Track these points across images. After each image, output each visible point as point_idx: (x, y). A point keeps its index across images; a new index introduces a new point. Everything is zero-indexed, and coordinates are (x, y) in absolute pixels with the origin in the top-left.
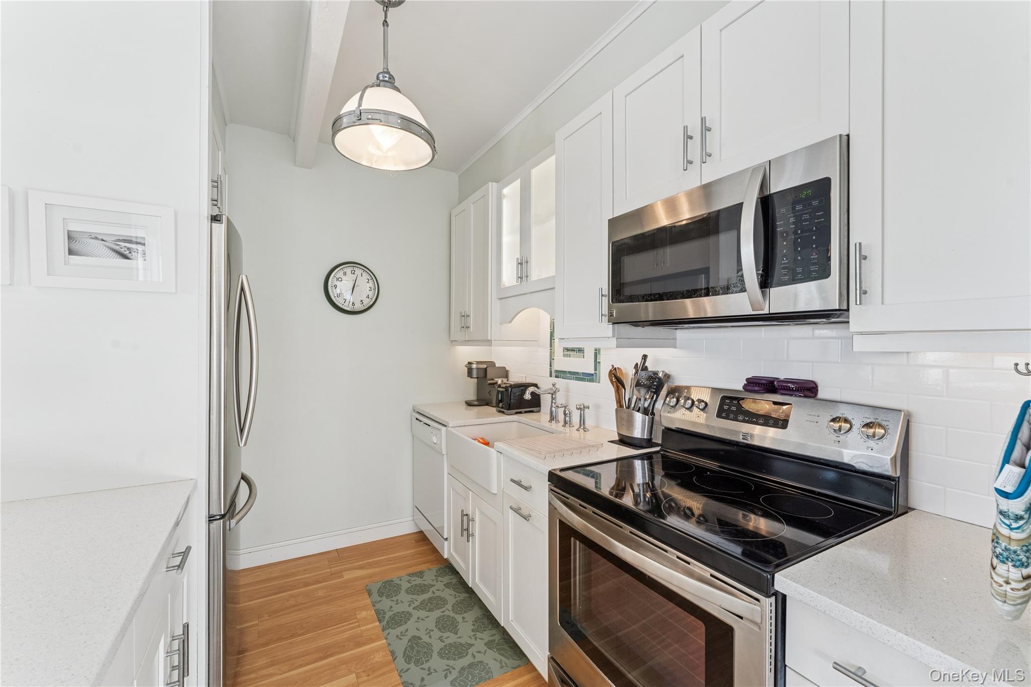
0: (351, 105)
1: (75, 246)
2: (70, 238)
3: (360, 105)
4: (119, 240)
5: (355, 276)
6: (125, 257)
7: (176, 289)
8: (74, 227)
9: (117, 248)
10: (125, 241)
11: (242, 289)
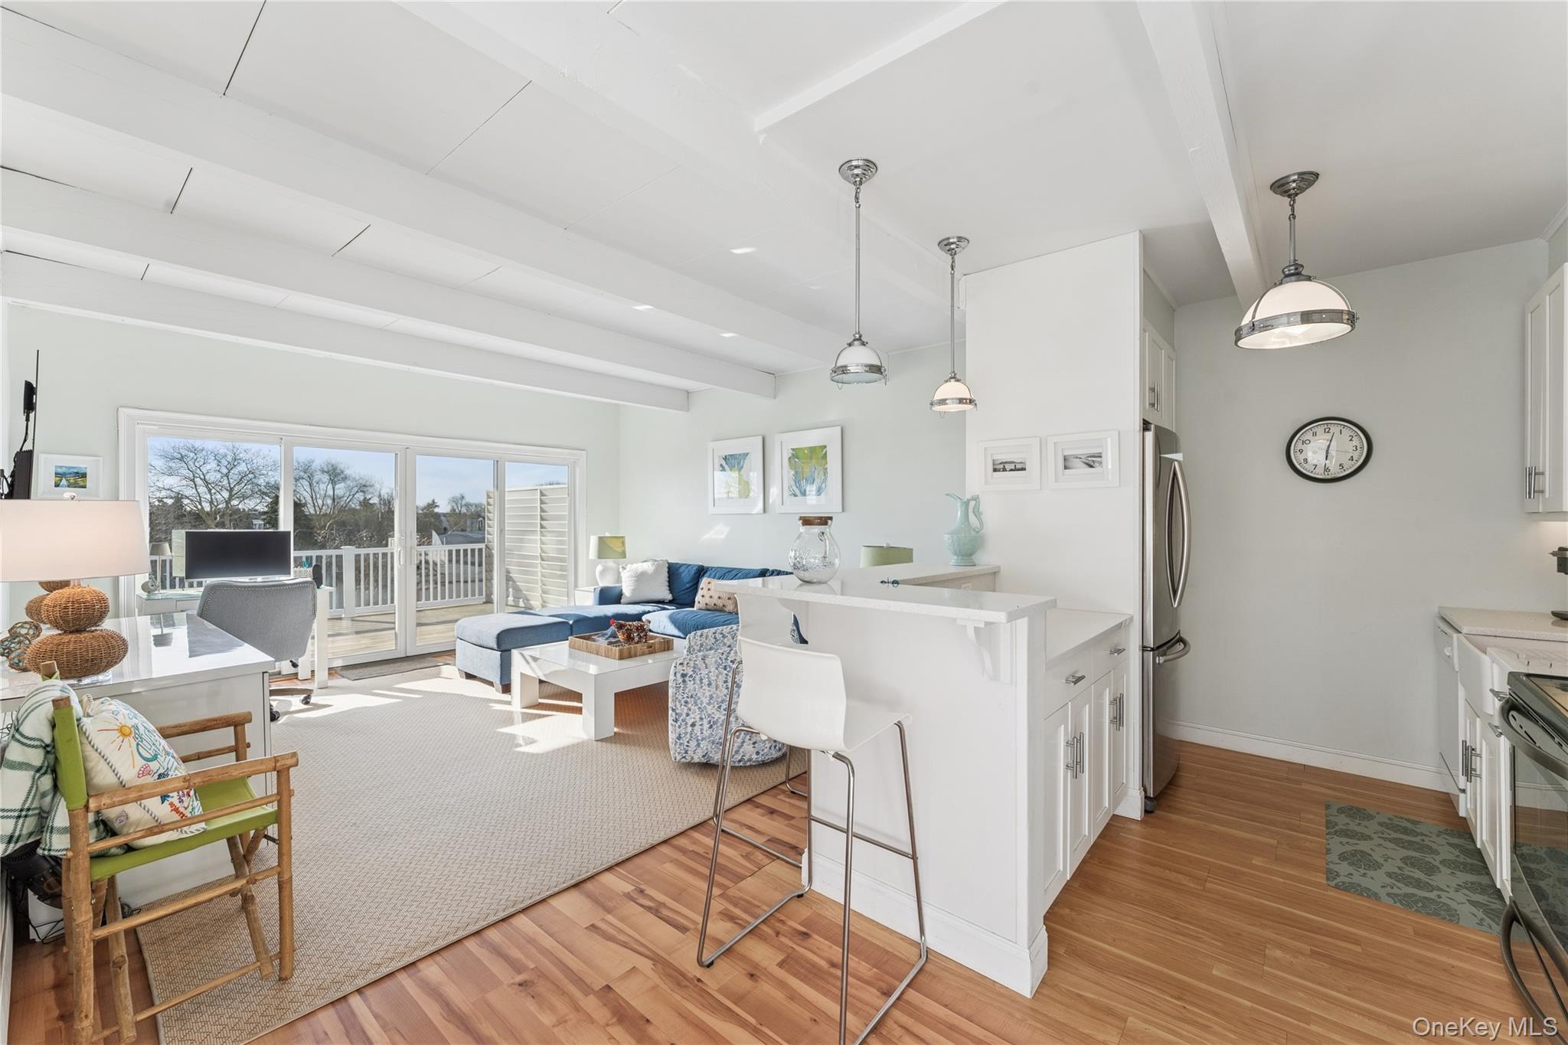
0: (1246, 320)
1: (1068, 464)
2: (1065, 459)
3: (1253, 317)
4: (1088, 457)
5: (1330, 435)
6: (1091, 466)
7: (1120, 483)
8: (1066, 454)
9: (1087, 461)
10: (1091, 457)
11: (1175, 474)
